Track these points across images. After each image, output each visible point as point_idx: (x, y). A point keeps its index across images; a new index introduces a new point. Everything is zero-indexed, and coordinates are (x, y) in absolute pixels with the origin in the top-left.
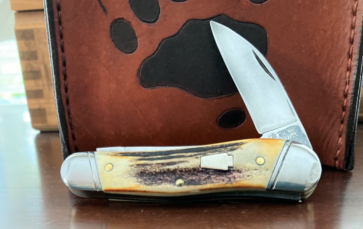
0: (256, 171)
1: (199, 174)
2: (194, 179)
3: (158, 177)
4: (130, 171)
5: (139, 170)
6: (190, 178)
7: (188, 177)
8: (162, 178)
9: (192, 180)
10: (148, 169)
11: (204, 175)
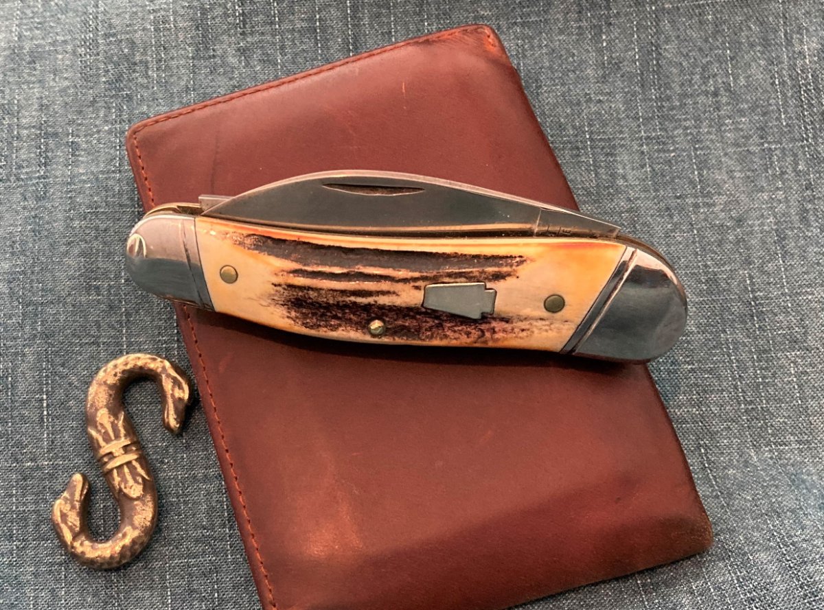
0: (540, 323)
1: (418, 317)
2: (407, 324)
3: (331, 313)
4: (274, 295)
5: (294, 295)
6: (400, 322)
7: (395, 320)
8: (340, 315)
9: (403, 327)
10: (311, 296)
11: (428, 319)
